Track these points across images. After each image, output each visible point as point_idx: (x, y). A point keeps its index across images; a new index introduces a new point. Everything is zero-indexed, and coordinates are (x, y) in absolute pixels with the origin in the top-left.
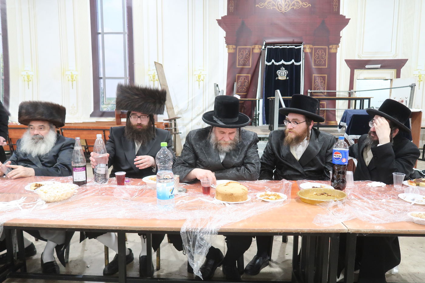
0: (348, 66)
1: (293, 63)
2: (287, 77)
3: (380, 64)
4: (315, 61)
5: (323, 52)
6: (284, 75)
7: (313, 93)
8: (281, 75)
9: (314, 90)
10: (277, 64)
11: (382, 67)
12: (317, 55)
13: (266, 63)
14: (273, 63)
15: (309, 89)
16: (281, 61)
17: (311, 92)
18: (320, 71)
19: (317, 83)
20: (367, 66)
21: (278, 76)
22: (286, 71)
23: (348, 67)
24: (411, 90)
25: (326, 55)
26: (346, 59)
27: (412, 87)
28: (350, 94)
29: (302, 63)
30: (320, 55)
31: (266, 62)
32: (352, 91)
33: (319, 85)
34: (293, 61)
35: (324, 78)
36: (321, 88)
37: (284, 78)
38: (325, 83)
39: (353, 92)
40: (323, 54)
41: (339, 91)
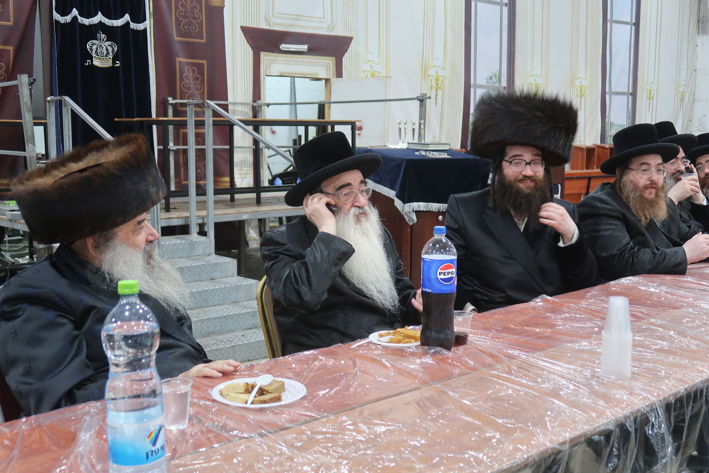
0: (249, 43)
1: (128, 23)
2: (114, 59)
3: (306, 44)
4: (178, 22)
5: (194, 3)
6: (106, 56)
7: (178, 105)
8: (98, 55)
9: (181, 99)
10: (86, 22)
11: (312, 51)
12: (182, 9)
13: (56, 16)
14: (75, 18)
15: (170, 96)
16: (96, 14)
17: (176, 104)
18: (191, 50)
19: (186, 81)
20: (283, 47)
21: (91, 58)
22: (109, 43)
23: (248, 45)
24: (421, 106)
25: (201, 10)
26: (243, 25)
27: (422, 100)
28: (256, 111)
29: (148, 24)
30: (189, 8)
31: (54, 12)
32: (259, 102)
33: (191, 86)
34: (127, 17)
35: (200, 67)
36: (196, 92)
37: (108, 63)
38: (203, 82)
39: (260, 107)
40: (195, 7)
41: (234, 104)
